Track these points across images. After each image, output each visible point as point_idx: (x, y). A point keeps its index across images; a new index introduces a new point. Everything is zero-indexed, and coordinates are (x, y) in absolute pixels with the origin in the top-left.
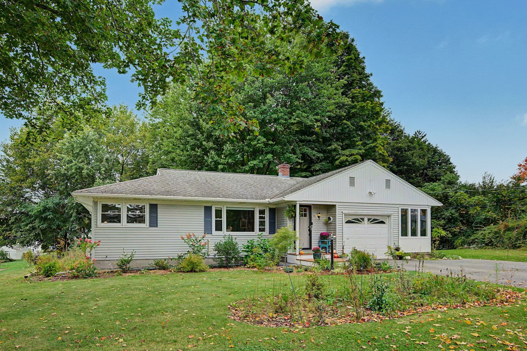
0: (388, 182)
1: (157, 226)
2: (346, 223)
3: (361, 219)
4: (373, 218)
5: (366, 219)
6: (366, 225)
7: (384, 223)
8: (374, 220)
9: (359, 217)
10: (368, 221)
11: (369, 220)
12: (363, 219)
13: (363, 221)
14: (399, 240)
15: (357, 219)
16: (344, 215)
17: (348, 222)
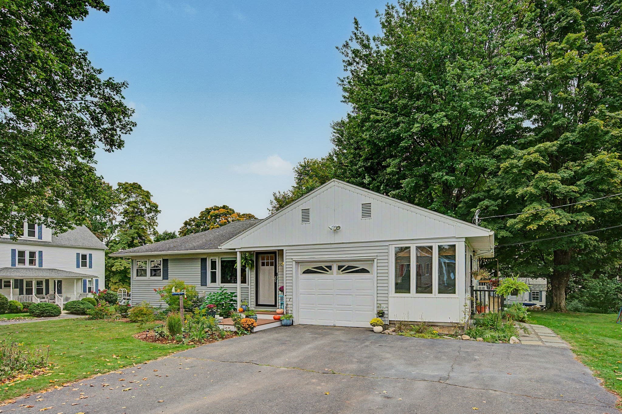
0: (366, 210)
1: (167, 279)
2: (304, 273)
3: (326, 267)
4: (347, 264)
5: (335, 267)
6: (335, 274)
7: (368, 272)
8: (349, 267)
9: (323, 265)
10: (339, 269)
11: (340, 267)
12: (330, 268)
13: (331, 270)
14: (390, 298)
15: (321, 268)
16: (294, 262)
17: (307, 272)
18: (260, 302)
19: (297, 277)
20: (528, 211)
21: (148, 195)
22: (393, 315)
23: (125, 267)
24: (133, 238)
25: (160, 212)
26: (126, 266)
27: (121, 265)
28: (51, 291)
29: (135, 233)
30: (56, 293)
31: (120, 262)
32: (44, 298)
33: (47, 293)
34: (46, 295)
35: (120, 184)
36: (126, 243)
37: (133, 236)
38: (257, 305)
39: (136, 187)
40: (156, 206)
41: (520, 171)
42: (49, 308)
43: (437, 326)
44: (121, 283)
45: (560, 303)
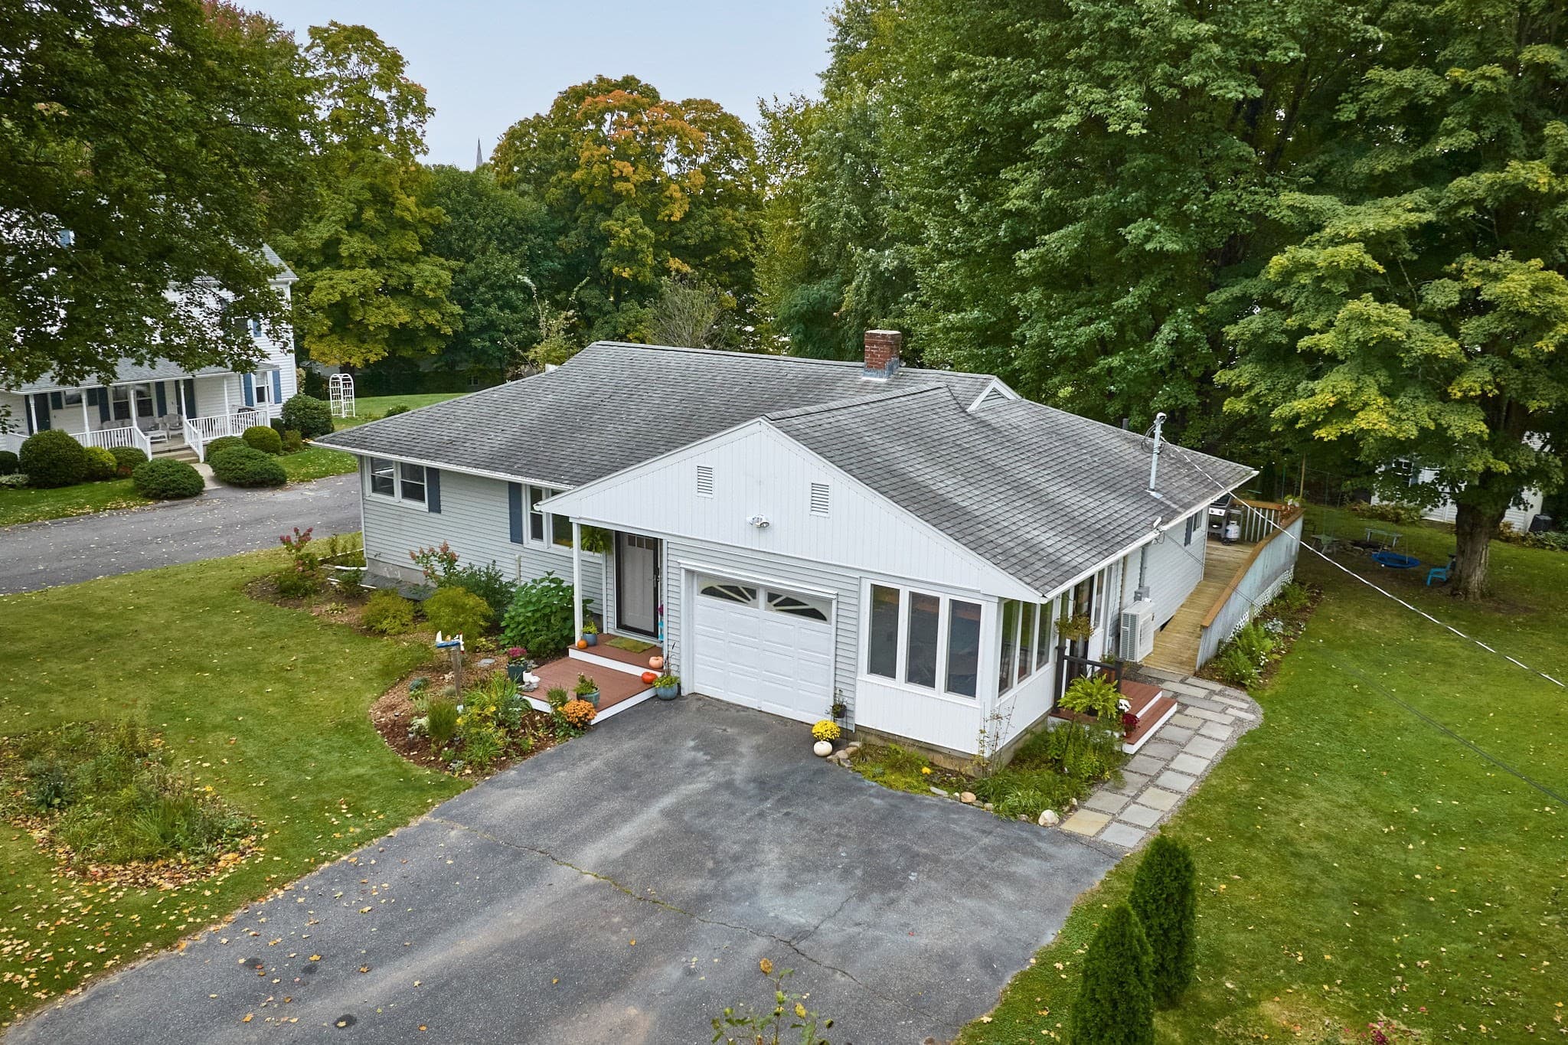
0: (819, 492)
1: (440, 512)
2: (703, 592)
3: (746, 590)
4: (785, 594)
5: (762, 597)
6: (759, 614)
7: (821, 617)
8: (787, 601)
9: (740, 585)
10: (769, 601)
11: (770, 598)
12: (754, 594)
13: (754, 598)
14: (858, 683)
15: (735, 589)
16: (683, 571)
17: (709, 591)
18: (628, 621)
19: (690, 601)
20: (1325, 392)
21: (393, 63)
22: (864, 716)
23: (343, 294)
24: (361, 206)
25: (432, 111)
26: (345, 290)
27: (332, 287)
28: (171, 409)
29: (362, 189)
30: (185, 416)
31: (331, 279)
32: (156, 427)
33: (163, 411)
34: (160, 415)
35: (314, 32)
36: (341, 220)
37: (361, 198)
38: (621, 625)
39: (360, 37)
40: (419, 93)
41: (1320, 279)
42: (178, 476)
43: (941, 753)
44: (335, 337)
45: (1469, 576)
